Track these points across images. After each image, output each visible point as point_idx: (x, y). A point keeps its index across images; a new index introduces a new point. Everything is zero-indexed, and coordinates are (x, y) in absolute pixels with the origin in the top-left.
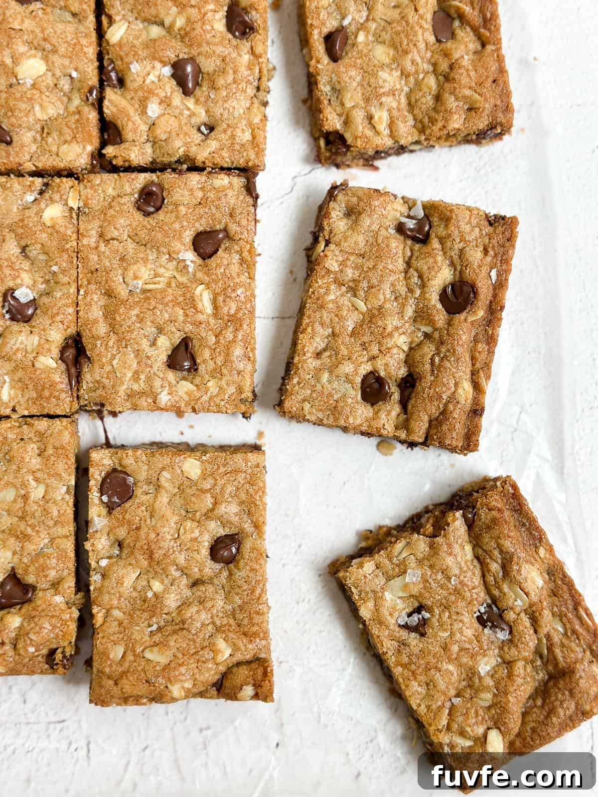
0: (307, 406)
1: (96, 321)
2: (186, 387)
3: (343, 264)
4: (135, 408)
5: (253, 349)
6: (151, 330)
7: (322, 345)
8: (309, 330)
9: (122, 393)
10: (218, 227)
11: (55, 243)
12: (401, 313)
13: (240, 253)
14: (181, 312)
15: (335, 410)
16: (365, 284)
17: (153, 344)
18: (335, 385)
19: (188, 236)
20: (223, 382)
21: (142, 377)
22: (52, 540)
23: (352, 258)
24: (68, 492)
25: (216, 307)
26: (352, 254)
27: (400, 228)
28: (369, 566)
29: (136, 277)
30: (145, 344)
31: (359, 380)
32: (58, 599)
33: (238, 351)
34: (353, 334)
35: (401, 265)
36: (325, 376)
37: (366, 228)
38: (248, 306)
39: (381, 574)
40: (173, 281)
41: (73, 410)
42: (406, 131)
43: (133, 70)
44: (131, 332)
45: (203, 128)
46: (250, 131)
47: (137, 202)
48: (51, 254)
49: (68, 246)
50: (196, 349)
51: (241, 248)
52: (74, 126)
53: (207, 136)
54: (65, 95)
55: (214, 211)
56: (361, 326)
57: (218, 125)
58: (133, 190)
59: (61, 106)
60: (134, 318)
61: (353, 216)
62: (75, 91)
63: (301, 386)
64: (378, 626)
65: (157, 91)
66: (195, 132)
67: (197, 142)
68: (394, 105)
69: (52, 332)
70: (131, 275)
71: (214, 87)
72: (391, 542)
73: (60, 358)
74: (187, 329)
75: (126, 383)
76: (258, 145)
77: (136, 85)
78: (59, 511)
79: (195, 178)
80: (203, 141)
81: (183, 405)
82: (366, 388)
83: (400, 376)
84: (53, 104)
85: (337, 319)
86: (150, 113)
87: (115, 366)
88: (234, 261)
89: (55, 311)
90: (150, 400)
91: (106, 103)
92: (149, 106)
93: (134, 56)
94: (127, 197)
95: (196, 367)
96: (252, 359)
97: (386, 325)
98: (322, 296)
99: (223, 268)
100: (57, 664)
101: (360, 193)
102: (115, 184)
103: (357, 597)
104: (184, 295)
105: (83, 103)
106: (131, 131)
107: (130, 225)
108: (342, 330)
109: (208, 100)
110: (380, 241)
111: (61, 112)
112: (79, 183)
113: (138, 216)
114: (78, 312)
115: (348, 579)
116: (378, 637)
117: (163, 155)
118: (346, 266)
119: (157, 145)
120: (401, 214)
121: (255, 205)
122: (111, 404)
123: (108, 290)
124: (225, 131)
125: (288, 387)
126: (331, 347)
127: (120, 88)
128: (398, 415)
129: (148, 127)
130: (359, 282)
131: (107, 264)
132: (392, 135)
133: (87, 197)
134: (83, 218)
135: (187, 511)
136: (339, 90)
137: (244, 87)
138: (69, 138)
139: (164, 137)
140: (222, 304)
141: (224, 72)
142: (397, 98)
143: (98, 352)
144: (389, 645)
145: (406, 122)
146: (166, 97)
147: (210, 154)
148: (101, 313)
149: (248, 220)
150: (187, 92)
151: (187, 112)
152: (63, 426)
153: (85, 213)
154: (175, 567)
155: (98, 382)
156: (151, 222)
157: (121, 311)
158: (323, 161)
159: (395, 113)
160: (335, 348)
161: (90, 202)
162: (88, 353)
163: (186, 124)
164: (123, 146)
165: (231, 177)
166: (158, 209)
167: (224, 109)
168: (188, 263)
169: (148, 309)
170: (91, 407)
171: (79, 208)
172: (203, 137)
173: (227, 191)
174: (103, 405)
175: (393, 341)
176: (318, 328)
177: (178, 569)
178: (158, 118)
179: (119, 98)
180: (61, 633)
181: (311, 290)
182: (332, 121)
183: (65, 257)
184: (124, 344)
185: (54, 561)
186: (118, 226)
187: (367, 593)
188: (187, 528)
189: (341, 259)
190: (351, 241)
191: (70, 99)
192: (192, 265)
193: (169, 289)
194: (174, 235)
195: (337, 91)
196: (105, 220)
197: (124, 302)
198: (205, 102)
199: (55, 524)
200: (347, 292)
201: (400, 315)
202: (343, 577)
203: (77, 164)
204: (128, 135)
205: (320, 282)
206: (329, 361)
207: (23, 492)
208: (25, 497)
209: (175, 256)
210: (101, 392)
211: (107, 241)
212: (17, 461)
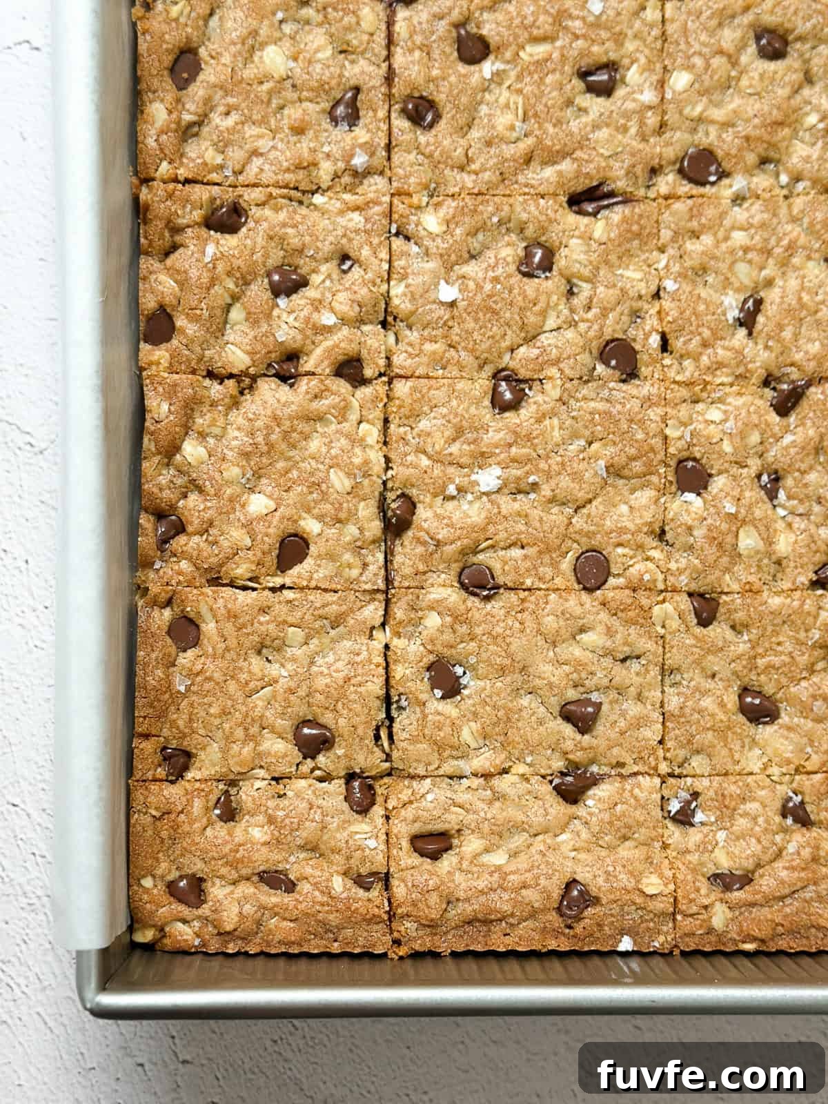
1: (560, 173)
2: (633, 75)
6: (570, 112)
10: (453, 34)
11: (467, 220)
14: (551, 77)
19: (463, 69)
21: (622, 122)
25: (544, 39)
29: (510, 129)
30: (586, 119)
40: (513, 87)
43: (284, 339)
44: (571, 134)
45: (345, 267)
47: (424, 129)
50: (591, 62)
53: (356, 261)
55: (435, 38)
57: (342, 249)
58: (410, 131)
60: (557, 129)
65: (306, 314)
66: (348, 275)
67: (363, 273)
69: (566, 223)
70: (509, 133)
71: (300, 251)
73: (595, 216)
74: (570, 72)
75: (629, 141)
77: (299, 337)
80: (360, 266)
81: (655, 77)
86: (330, 323)
87: (611, 153)
89: (544, 218)
90: (650, 114)
91: (318, 372)
92: (322, 323)
93: (267, 337)
94: (419, 139)
95: (611, 64)
99: (501, 29)
102: (402, 150)
104: (531, 74)
106: (349, 345)
107: (451, 135)
109: (315, 258)
113: (441, 125)
119: (365, 318)
122: (652, 160)
123: (525, 160)
124: (350, 240)
127: (300, 356)
129: (345, 326)
131: (494, 161)
137: (302, 216)
139: (357, 309)
140: (542, 31)
141: (283, 239)
143: (595, 172)
146: (311, 305)
148: (550, 168)
150: (303, 283)
151: (328, 283)
153: (435, 188)
155: (627, 174)
156: (448, 110)
157: (549, 143)
161: (423, 181)
162: (595, 184)
163: (341, 283)
166: (432, 104)
167: (325, 240)
168: (494, 69)
169: (548, 113)
172: (356, 266)
178: (335, 314)
179: (312, 358)
183: (483, 208)
184: (586, 143)
186: (452, 148)
192: (497, 65)
193: (525, 91)
194: (464, 83)
197: (539, 142)
198: (317, 261)
204: (351, 348)
207: (741, 253)
208: (746, 250)
209: (487, 84)
210: (639, 170)
211: (469, 160)
212: (706, 259)
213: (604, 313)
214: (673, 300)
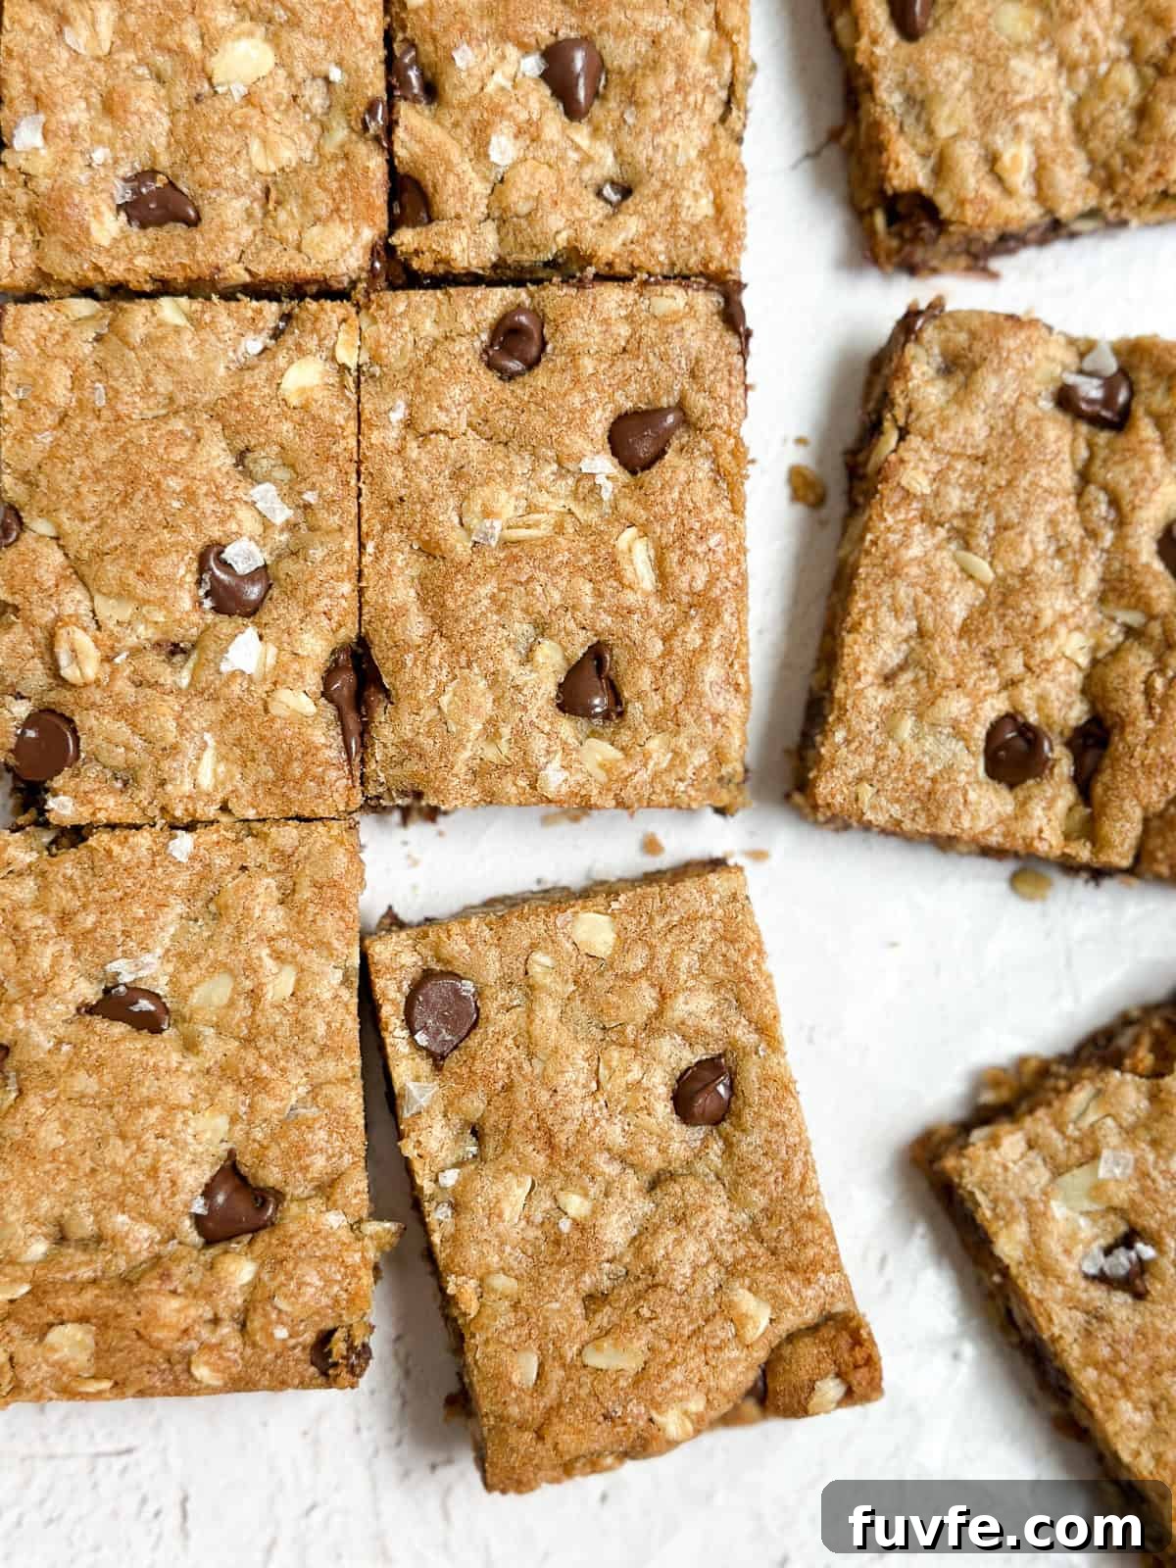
0: (867, 792)
1: (402, 612)
2: (601, 751)
3: (940, 477)
4: (490, 799)
5: (745, 668)
6: (522, 628)
7: (896, 659)
8: (868, 623)
9: (460, 768)
10: (664, 402)
11: (309, 443)
12: (1073, 583)
13: (714, 455)
14: (588, 587)
15: (930, 800)
16: (988, 522)
17: (528, 658)
18: (929, 743)
19: (600, 421)
20: (682, 742)
21: (506, 731)
22: (315, 1090)
23: (959, 465)
24: (346, 981)
25: (662, 576)
26: (956, 456)
27: (1065, 399)
28: (1012, 1142)
29: (487, 513)
30: (509, 659)
31: (980, 732)
32: (335, 1220)
33: (712, 672)
34: (965, 631)
35: (1067, 478)
36: (907, 726)
37: (988, 396)
38: (733, 572)
39: (1039, 1162)
40: (568, 518)
41: (353, 808)
42: (1073, 189)
43: (459, 63)
44: (478, 632)
45: (608, 191)
46: (711, 196)
47: (485, 351)
48: (300, 468)
49: (336, 449)
50: (622, 668)
51: (715, 446)
52: (335, 185)
53: (617, 207)
54: (314, 118)
55: (655, 363)
56: (983, 614)
57: (640, 182)
58: (478, 323)
59: (305, 143)
60: (486, 602)
61: (959, 373)
62: (337, 113)
63: (853, 746)
64: (1040, 1277)
65: (509, 109)
66: (592, 197)
67: (596, 219)
68: (1046, 130)
69: (305, 637)
70: (478, 509)
71: (632, 100)
72: (1057, 1091)
73: (323, 694)
74: (600, 626)
75: (469, 745)
76: (728, 227)
77: (464, 95)
78: (329, 1024)
79: (612, 298)
80: (608, 217)
81: (595, 792)
82: (999, 748)
83: (1073, 723)
84: (290, 137)
85: (928, 600)
86: (495, 155)
87: (445, 710)
88: (700, 475)
89: (312, 590)
90: (523, 783)
91: (400, 133)
92: (494, 140)
93: (461, 32)
94: (464, 340)
95: (619, 709)
96: (743, 688)
97: (1040, 610)
98: (895, 551)
99: (677, 490)
100: (335, 1365)
101: (976, 323)
102: (440, 311)
103: (988, 1214)
104: (593, 550)
105: (354, 137)
106: (454, 195)
107: (472, 400)
108: (942, 623)
109: (620, 128)
110: (1021, 424)
111: (307, 155)
112: (358, 313)
113: (490, 380)
114: (361, 592)
115: (967, 1173)
116: (1040, 1302)
117: (522, 248)
118: (947, 483)
119: (509, 227)
120: (1065, 368)
121: (744, 353)
122: (437, 791)
123: (426, 543)
124: (657, 196)
125: (823, 751)
126: (918, 659)
127: (430, 102)
128: (1070, 809)
129: (489, 186)
130: (976, 516)
131: (425, 485)
132: (1041, 196)
133: (378, 342)
134: (370, 389)
135: (604, 1028)
136: (922, 102)
137: (700, 102)
138: (324, 212)
139: (523, 208)
140: (677, 570)
141: (655, 67)
142: (1051, 114)
143: (407, 678)
144: (1066, 1320)
145: (1071, 167)
146: (529, 121)
147: (624, 244)
148: (412, 593)
149: (730, 385)
150: (573, 111)
151: (574, 156)
152: (331, 837)
153: (373, 376)
154: (606, 1155)
155: (407, 743)
156: (519, 392)
157: (457, 587)
158: (882, 258)
159: (1048, 148)
160: (925, 662)
161: (385, 351)
162: (386, 681)
163: (573, 180)
164: (434, 228)
165: (690, 292)
166: (532, 365)
167: (655, 148)
168: (600, 480)
169: (517, 583)
170: (393, 799)
171: (359, 366)
172: (609, 209)
173: (685, 322)
174: (419, 795)
175: (1057, 642)
176: (888, 621)
177: (612, 1158)
178: (513, 166)
179: (428, 124)
180: (345, 1296)
181: (869, 537)
182: (908, 169)
183: (333, 472)
184: (463, 660)
185: (322, 1134)
186: (447, 402)
187: (1010, 1204)
188: (614, 1064)
189: (934, 467)
190: (958, 427)
191: (325, 129)
192: (609, 485)
193: (560, 539)
194: (570, 421)
195: (920, 103)
196: (418, 390)
197: (462, 568)
198: (615, 133)
199: (321, 1054)
200: (949, 540)
201: (1071, 588)
202: (955, 1168)
203: (342, 269)
204: (447, 202)
205: (890, 520)
206: (913, 691)
207: (248, 984)
208: (254, 995)
209: (571, 466)
210: (414, 766)
211: (424, 437)
212: (234, 916)
213: (126, 713)
214: (155, 854)
